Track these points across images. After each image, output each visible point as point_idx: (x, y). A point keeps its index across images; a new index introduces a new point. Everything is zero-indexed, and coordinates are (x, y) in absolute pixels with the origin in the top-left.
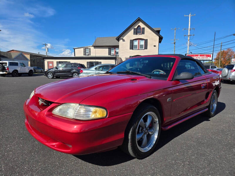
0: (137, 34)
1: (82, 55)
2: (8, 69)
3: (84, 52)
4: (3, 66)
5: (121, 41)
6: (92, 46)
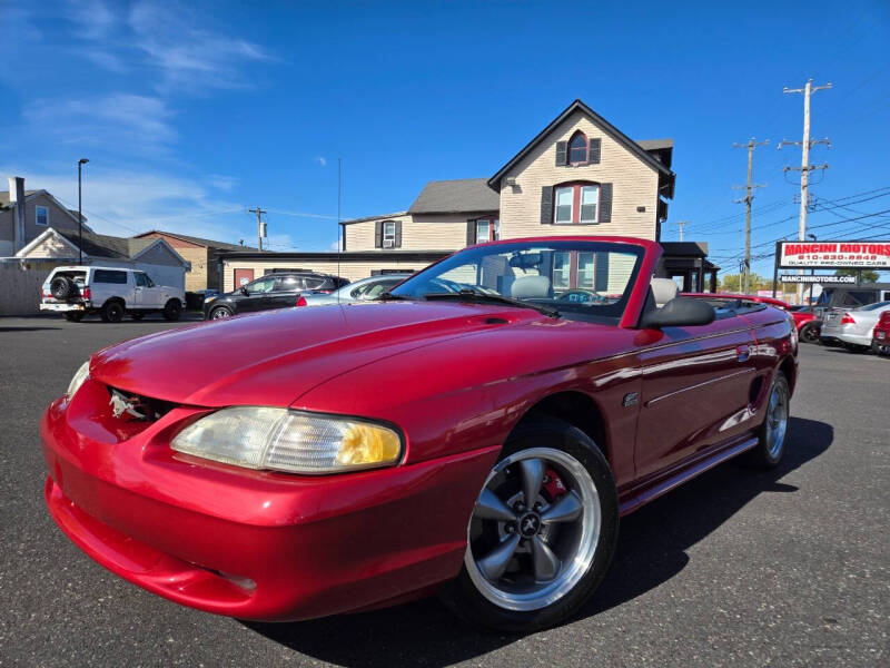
0: (568, 164)
2: (88, 294)
3: (379, 237)
4: (70, 283)
5: (507, 191)
6: (408, 214)
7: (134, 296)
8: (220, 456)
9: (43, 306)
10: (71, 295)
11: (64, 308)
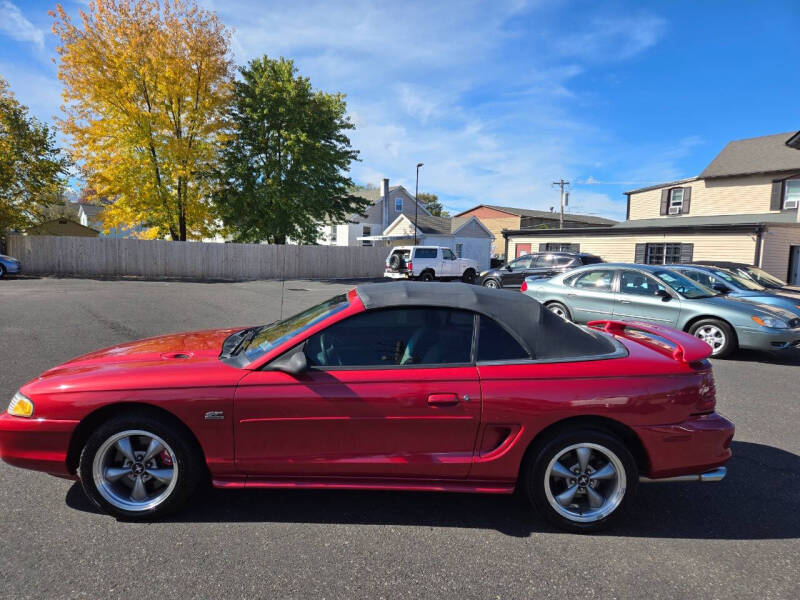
1: (653, 214)
2: (411, 266)
3: (665, 205)
4: (401, 258)
6: (698, 179)
7: (441, 267)
9: (386, 274)
10: (401, 268)
11: (397, 276)
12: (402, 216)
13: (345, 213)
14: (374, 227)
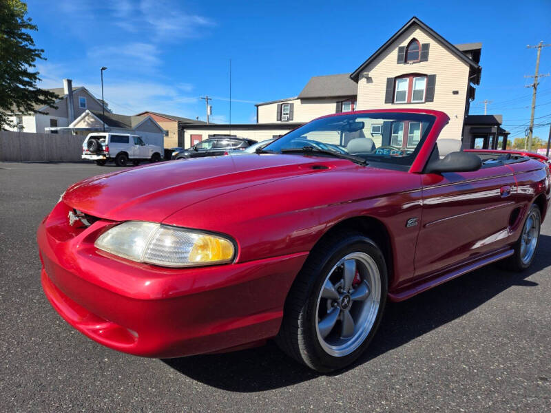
0: (406, 62)
1: (273, 120)
2: (107, 149)
3: (279, 114)
4: (98, 143)
5: (363, 81)
6: (298, 99)
7: (134, 151)
8: (120, 253)
9: (84, 156)
10: (98, 150)
11: (95, 157)
12: (87, 111)
13: (34, 104)
14: (60, 120)
